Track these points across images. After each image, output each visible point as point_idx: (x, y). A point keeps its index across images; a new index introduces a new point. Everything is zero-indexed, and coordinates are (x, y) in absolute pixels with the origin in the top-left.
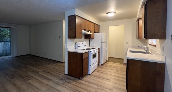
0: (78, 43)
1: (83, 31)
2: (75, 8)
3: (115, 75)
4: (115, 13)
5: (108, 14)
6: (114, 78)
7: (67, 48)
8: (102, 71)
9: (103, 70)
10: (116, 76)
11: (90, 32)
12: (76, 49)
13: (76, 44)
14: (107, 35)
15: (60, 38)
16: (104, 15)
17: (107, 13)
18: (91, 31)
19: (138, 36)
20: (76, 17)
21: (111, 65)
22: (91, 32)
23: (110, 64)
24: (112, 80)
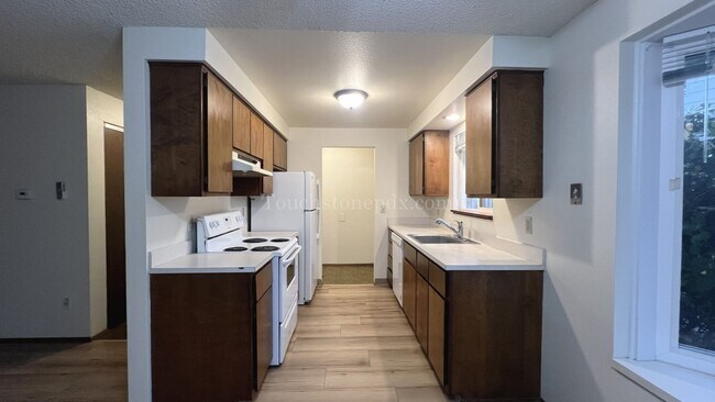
0: (208, 219)
1: (235, 156)
2: (202, 24)
3: (371, 333)
4: (366, 95)
5: (341, 97)
6: (376, 347)
7: (143, 255)
8: (320, 331)
9: (324, 328)
10: (380, 339)
11: (259, 163)
12: (194, 250)
13: (194, 224)
14: (318, 182)
15: (64, 195)
16: (325, 98)
17: (337, 94)
18: (262, 161)
19: (424, 185)
20: (205, 76)
21: (339, 295)
22: (262, 167)
23: (333, 292)
24: (376, 362)
